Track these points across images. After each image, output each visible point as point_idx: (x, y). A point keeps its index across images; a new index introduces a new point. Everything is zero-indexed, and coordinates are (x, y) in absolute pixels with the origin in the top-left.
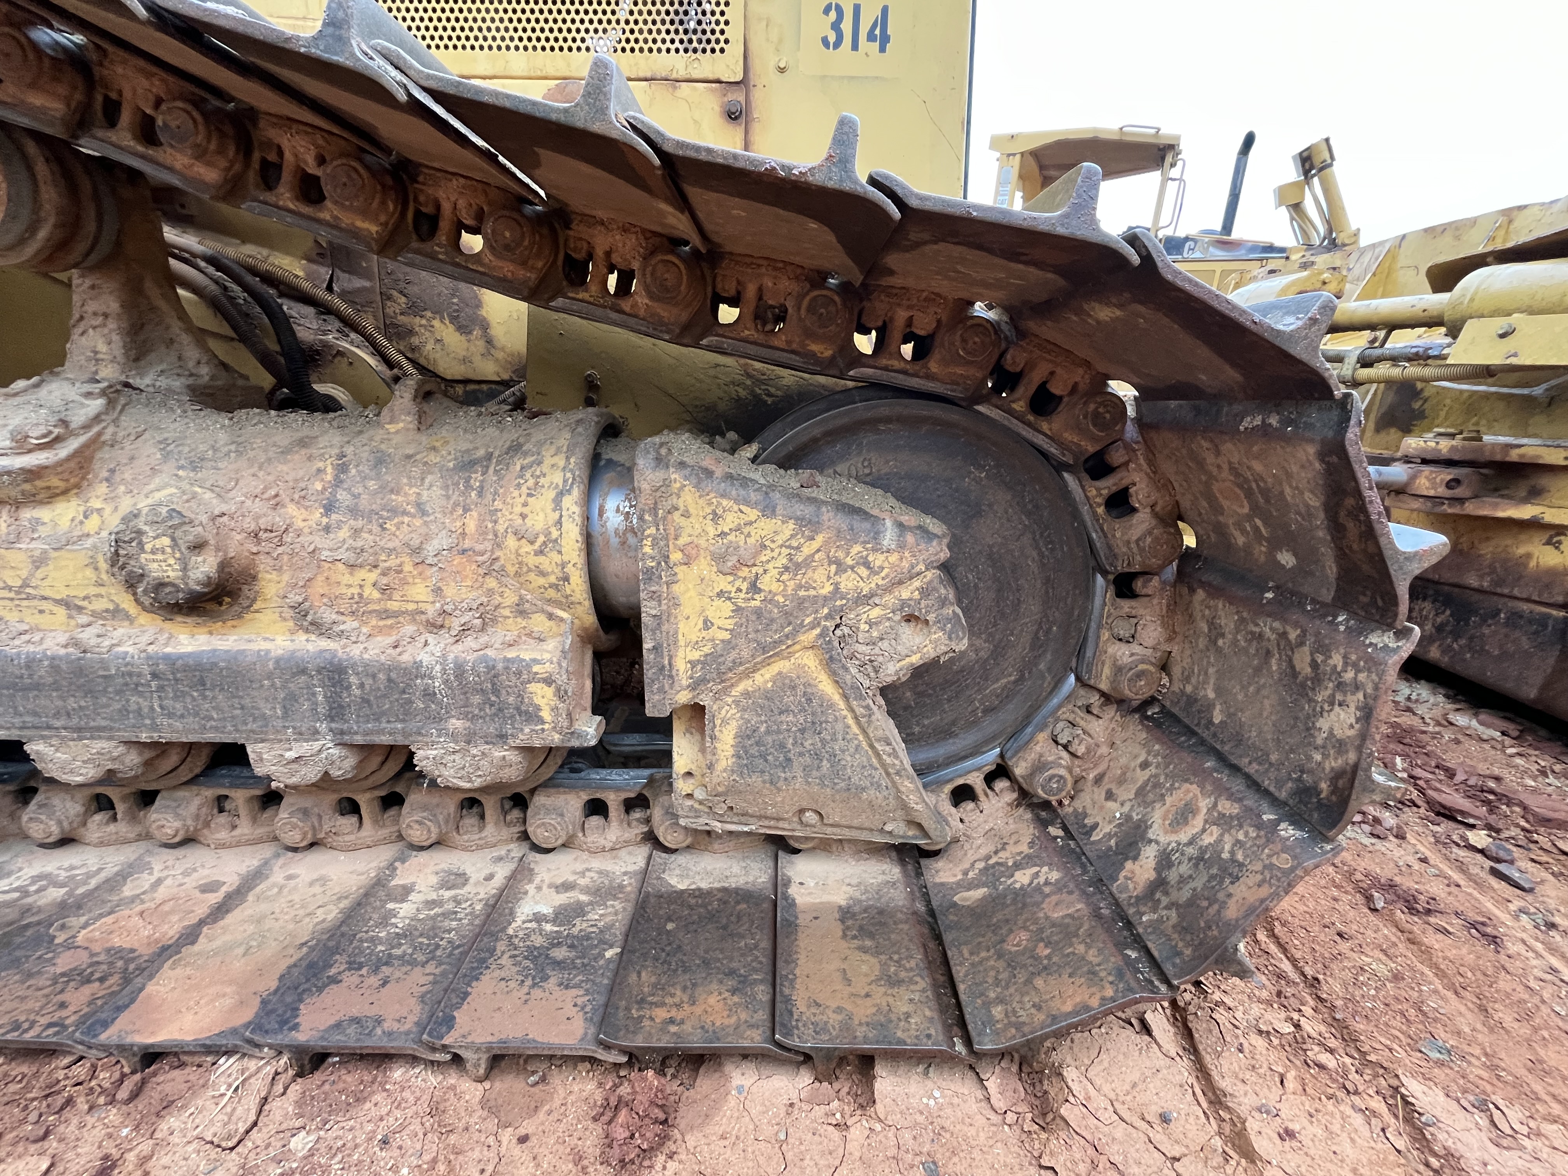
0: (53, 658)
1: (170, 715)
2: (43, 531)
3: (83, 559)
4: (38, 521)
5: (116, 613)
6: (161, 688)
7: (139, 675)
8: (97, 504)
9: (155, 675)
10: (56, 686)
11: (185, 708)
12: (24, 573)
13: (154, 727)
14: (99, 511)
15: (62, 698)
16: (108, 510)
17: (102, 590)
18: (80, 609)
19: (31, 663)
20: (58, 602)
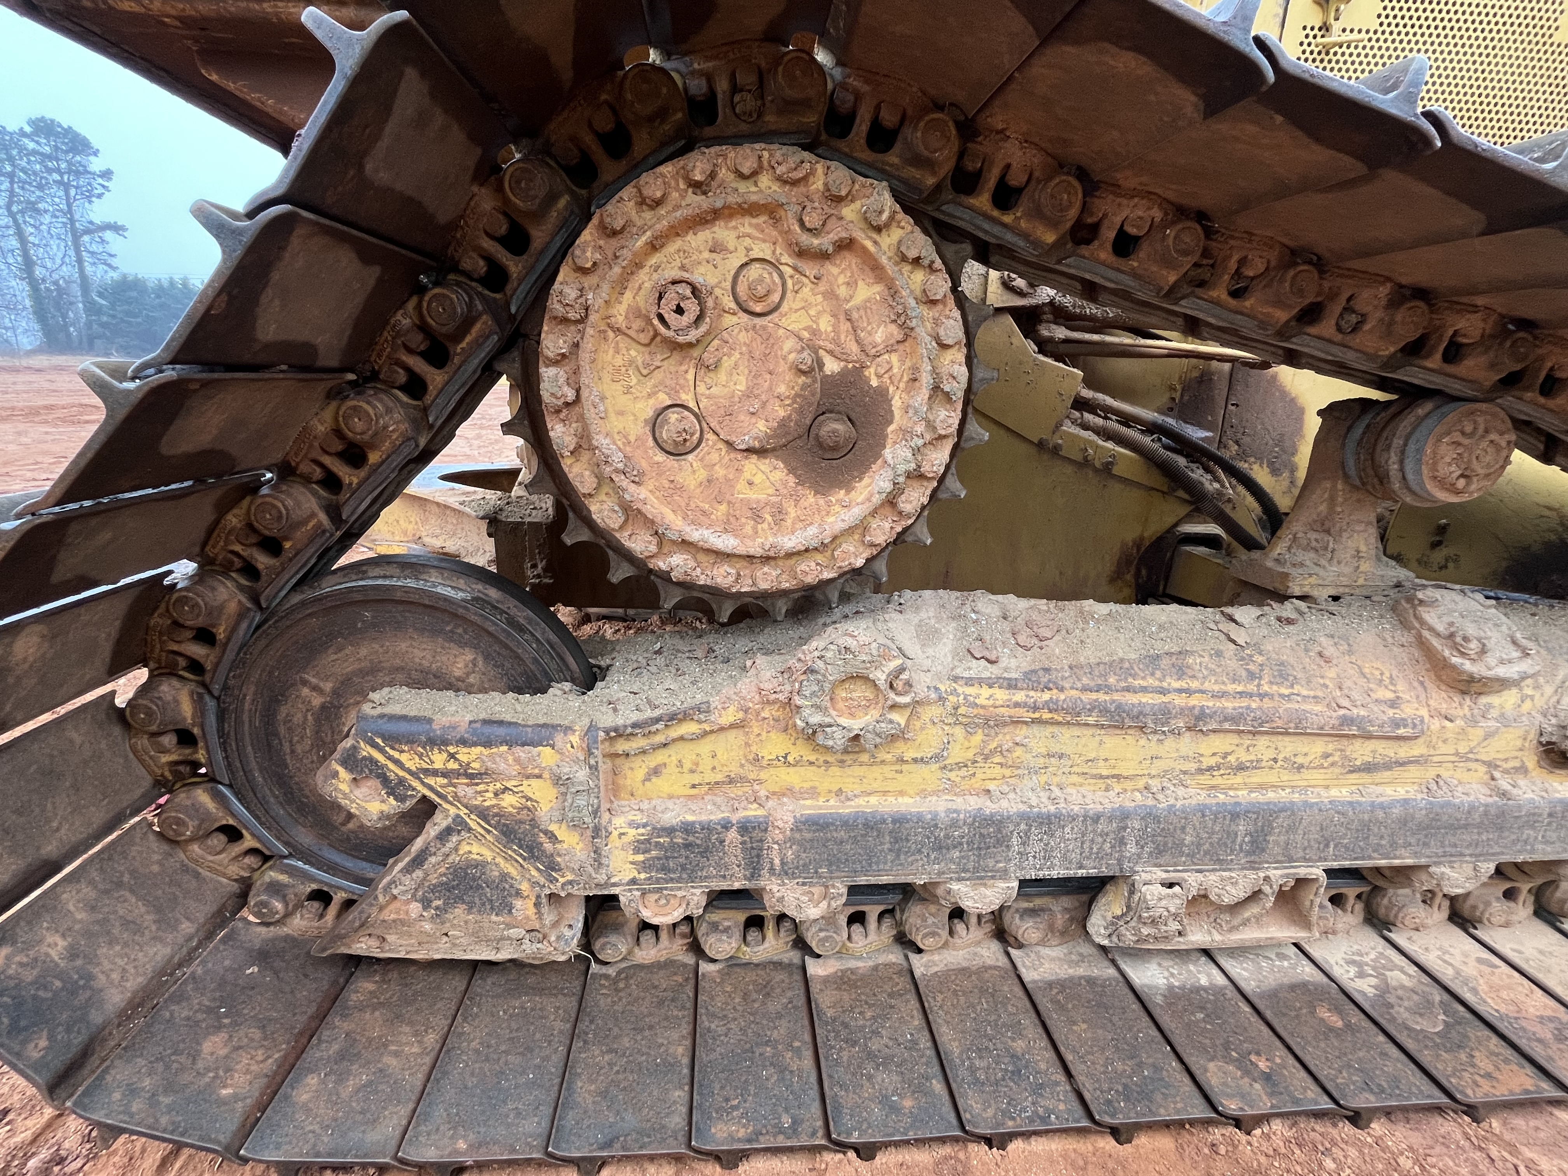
0: (1486, 805)
1: (1547, 843)
2: (1494, 713)
3: (1521, 732)
4: (1490, 706)
5: (1522, 770)
6: (1549, 824)
7: (1540, 815)
8: (1529, 691)
9: (1550, 815)
10: (1479, 826)
11: (1559, 838)
12: (1472, 744)
13: (1533, 851)
14: (1532, 698)
15: (1479, 834)
16: (1537, 695)
17: (1520, 754)
18: (1497, 767)
19: (1472, 808)
20: (1484, 762)
